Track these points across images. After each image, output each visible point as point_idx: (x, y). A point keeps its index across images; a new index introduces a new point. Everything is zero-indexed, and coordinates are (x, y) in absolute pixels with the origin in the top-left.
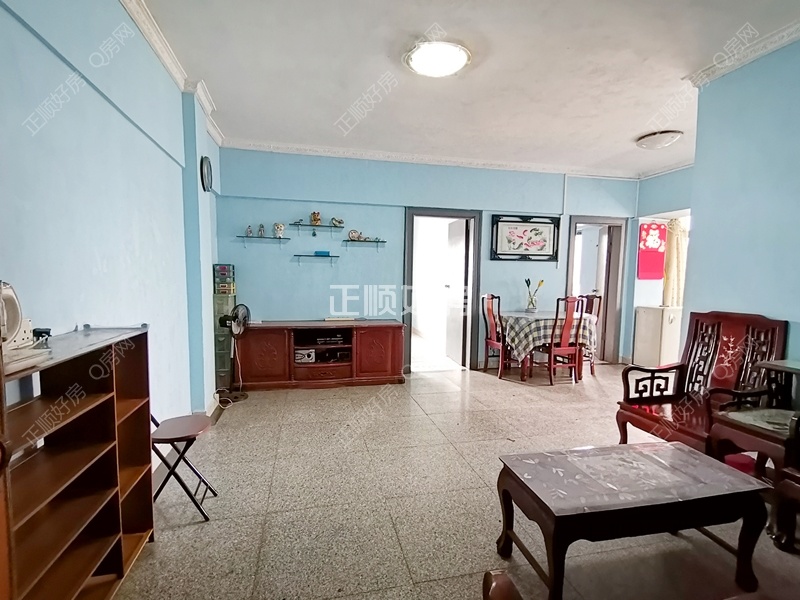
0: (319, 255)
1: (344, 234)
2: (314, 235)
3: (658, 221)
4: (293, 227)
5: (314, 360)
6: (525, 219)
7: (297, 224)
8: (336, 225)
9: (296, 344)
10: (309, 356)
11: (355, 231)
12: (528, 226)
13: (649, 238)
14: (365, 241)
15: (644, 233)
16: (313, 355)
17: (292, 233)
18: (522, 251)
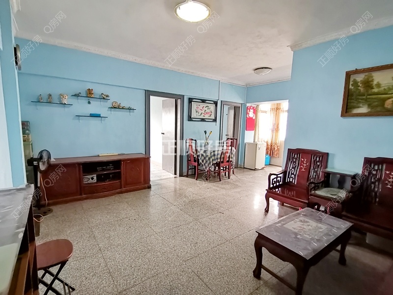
0: (92, 116)
1: (109, 104)
2: (89, 103)
3: (253, 106)
4: (74, 97)
5: (96, 181)
6: (203, 101)
7: (77, 96)
8: (104, 98)
9: (84, 172)
10: (92, 179)
11: (116, 102)
12: (205, 105)
13: (250, 113)
14: (123, 108)
15: (248, 110)
16: (95, 178)
17: (73, 101)
18: (202, 117)
